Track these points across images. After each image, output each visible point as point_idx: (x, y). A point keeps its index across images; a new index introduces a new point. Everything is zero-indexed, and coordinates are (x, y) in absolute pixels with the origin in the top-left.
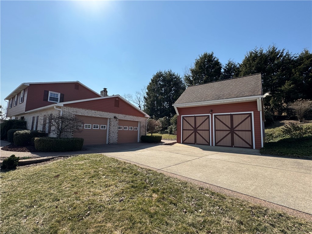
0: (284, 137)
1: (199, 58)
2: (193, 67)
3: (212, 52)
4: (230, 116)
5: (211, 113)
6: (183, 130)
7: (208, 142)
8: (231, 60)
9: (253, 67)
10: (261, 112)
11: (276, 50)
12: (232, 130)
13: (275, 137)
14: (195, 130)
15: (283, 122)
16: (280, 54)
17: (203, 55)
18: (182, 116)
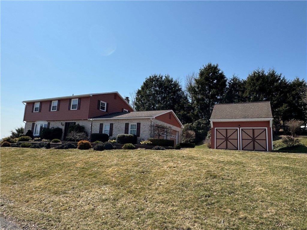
0: (283, 146)
1: (203, 68)
2: (198, 77)
3: (217, 64)
4: (252, 130)
5: (239, 127)
6: (216, 139)
7: (237, 147)
8: (235, 76)
9: (257, 87)
10: (272, 128)
11: (275, 73)
12: (254, 139)
13: (277, 147)
14: (227, 139)
15: (281, 136)
16: (278, 77)
17: (207, 65)
18: (215, 128)
